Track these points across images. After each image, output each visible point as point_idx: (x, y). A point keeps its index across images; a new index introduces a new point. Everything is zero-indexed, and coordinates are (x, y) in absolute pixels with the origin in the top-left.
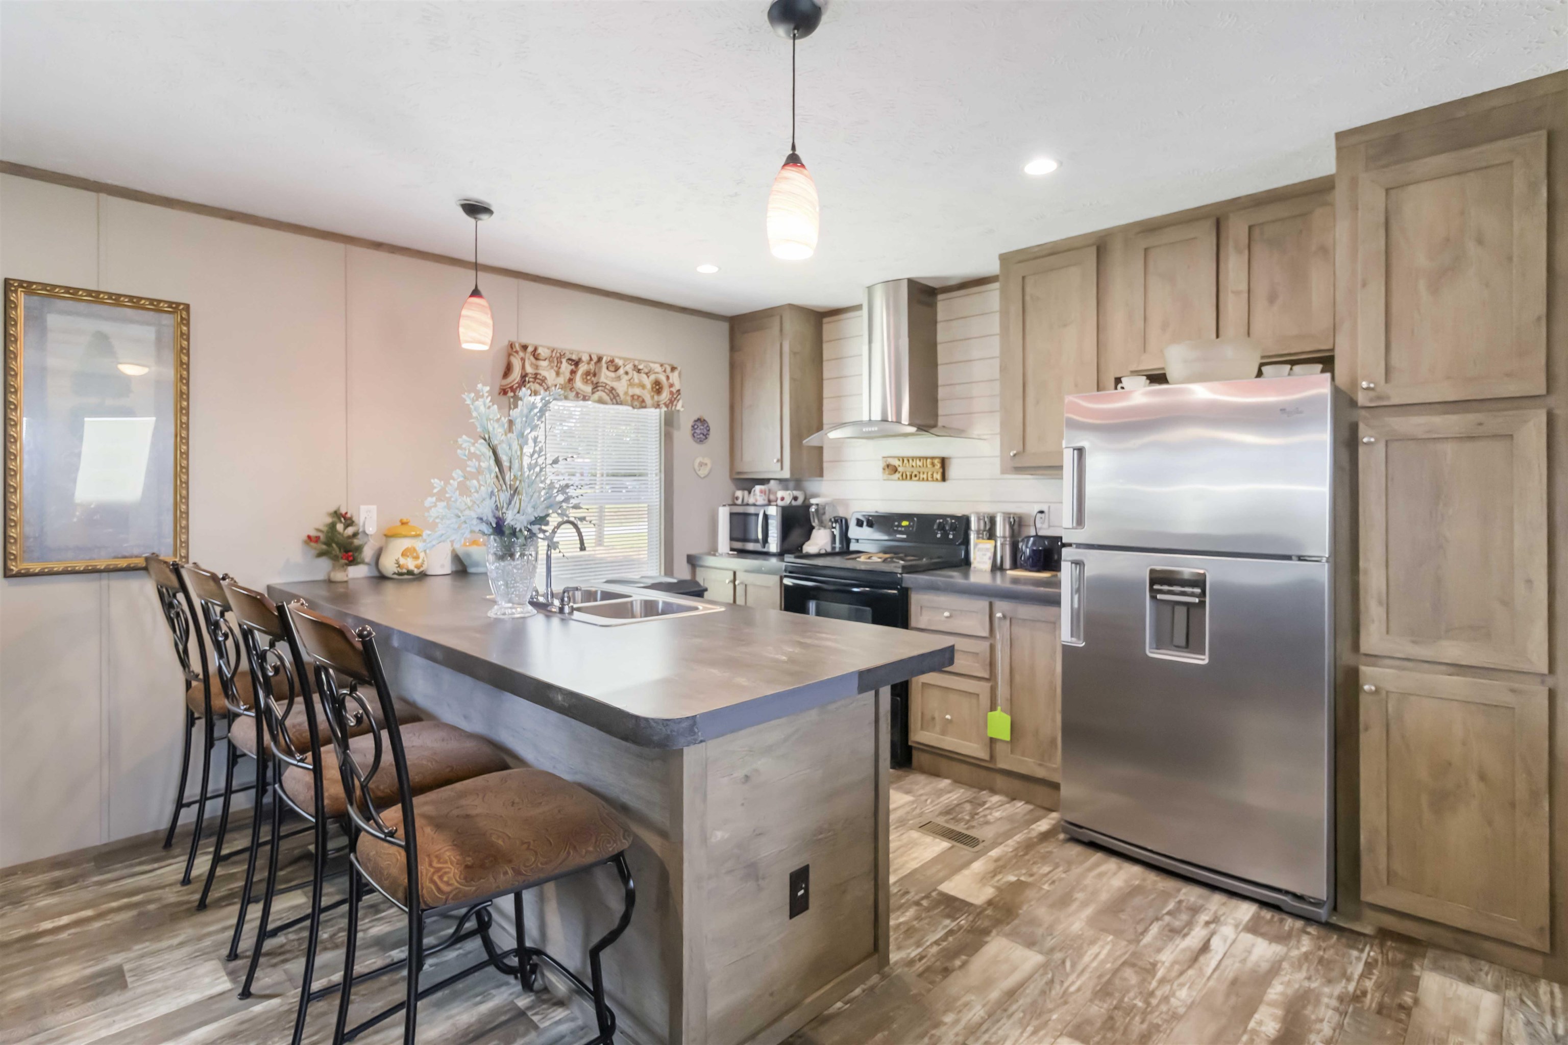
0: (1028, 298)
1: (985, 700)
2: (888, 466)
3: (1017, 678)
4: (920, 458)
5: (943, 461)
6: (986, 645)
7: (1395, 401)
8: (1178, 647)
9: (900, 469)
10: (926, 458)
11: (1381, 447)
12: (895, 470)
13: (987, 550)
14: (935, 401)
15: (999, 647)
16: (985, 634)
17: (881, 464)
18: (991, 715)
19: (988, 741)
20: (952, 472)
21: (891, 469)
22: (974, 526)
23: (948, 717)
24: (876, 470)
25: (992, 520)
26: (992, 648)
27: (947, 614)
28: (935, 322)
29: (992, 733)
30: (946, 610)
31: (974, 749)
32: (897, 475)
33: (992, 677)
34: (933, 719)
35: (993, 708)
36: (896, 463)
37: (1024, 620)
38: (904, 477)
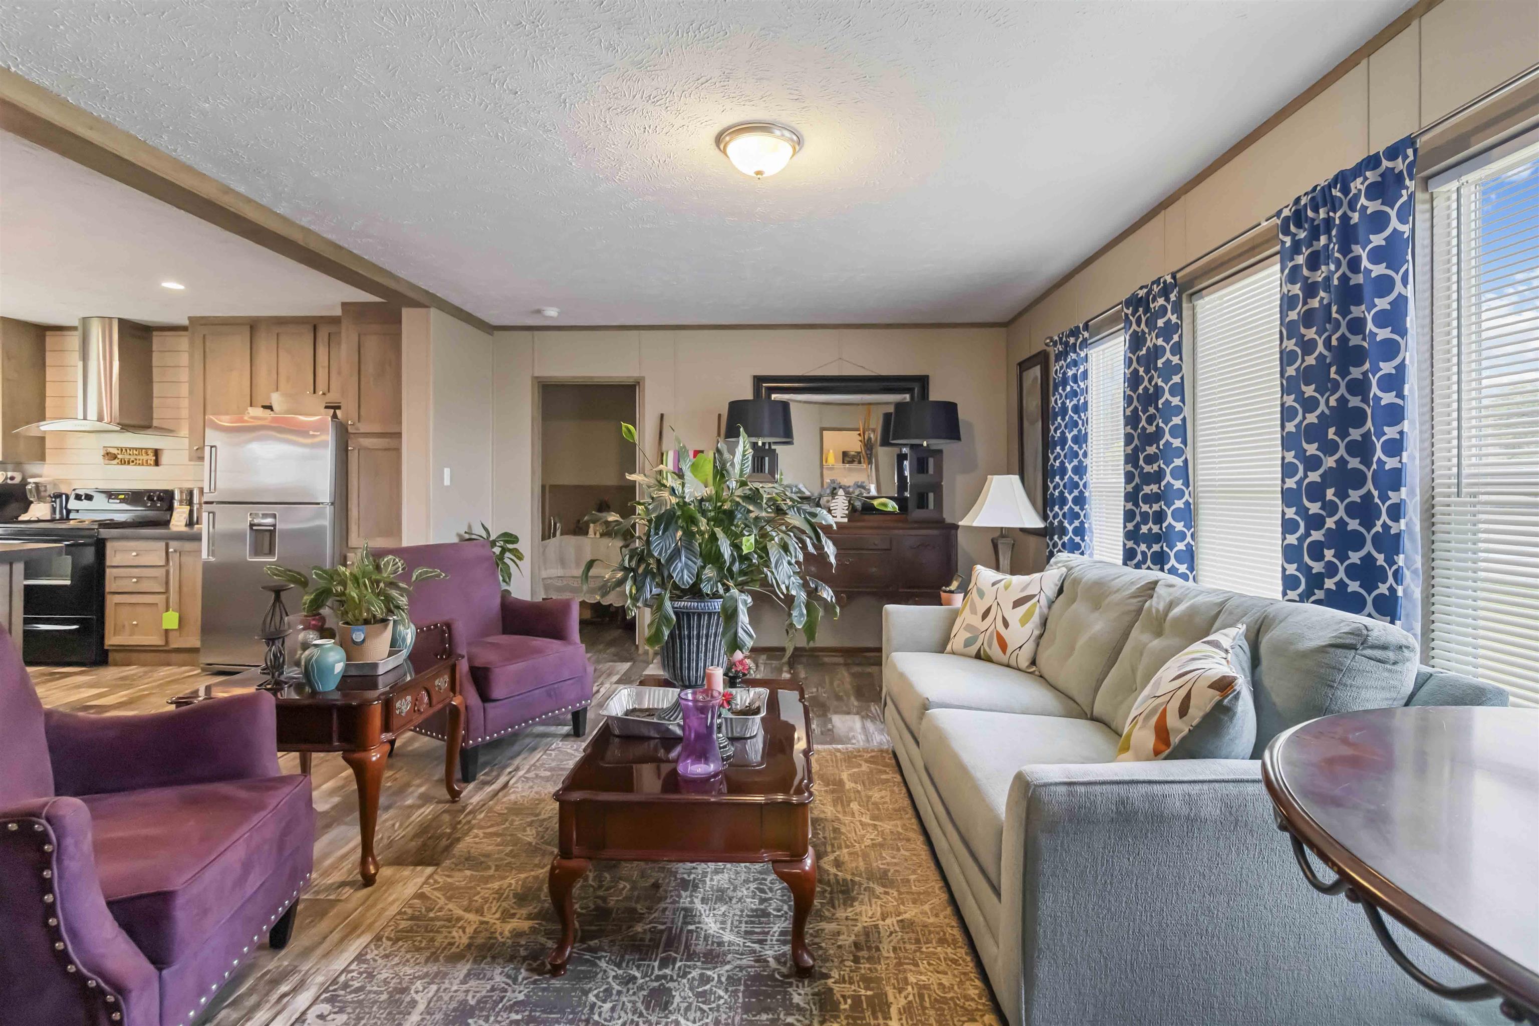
0: (207, 350)
1: (162, 606)
2: (107, 454)
3: (185, 589)
4: (136, 449)
5: (157, 453)
6: (162, 571)
7: (362, 431)
8: (265, 555)
9: (119, 456)
10: (142, 449)
11: (356, 451)
12: (115, 457)
13: (184, 512)
14: (151, 408)
15: (171, 571)
16: (162, 563)
17: (102, 452)
18: (165, 615)
19: (163, 633)
20: (164, 459)
21: (110, 456)
22: (177, 496)
23: (135, 623)
24: (98, 458)
25: (191, 493)
26: (168, 573)
27: (134, 554)
28: (151, 351)
29: (166, 625)
30: (134, 551)
31: (155, 640)
32: (116, 461)
33: (167, 591)
34: (124, 626)
35: (167, 610)
36: (115, 451)
37: (189, 552)
38: (123, 462)
